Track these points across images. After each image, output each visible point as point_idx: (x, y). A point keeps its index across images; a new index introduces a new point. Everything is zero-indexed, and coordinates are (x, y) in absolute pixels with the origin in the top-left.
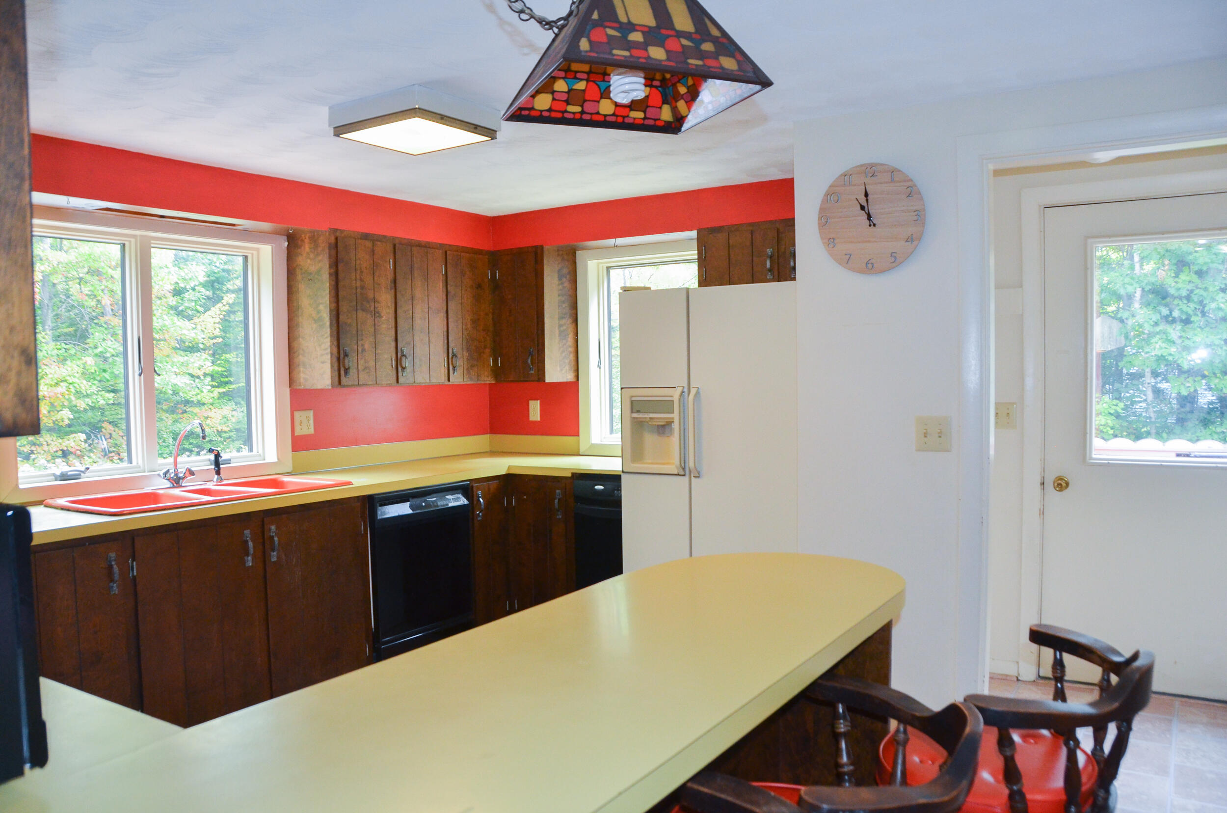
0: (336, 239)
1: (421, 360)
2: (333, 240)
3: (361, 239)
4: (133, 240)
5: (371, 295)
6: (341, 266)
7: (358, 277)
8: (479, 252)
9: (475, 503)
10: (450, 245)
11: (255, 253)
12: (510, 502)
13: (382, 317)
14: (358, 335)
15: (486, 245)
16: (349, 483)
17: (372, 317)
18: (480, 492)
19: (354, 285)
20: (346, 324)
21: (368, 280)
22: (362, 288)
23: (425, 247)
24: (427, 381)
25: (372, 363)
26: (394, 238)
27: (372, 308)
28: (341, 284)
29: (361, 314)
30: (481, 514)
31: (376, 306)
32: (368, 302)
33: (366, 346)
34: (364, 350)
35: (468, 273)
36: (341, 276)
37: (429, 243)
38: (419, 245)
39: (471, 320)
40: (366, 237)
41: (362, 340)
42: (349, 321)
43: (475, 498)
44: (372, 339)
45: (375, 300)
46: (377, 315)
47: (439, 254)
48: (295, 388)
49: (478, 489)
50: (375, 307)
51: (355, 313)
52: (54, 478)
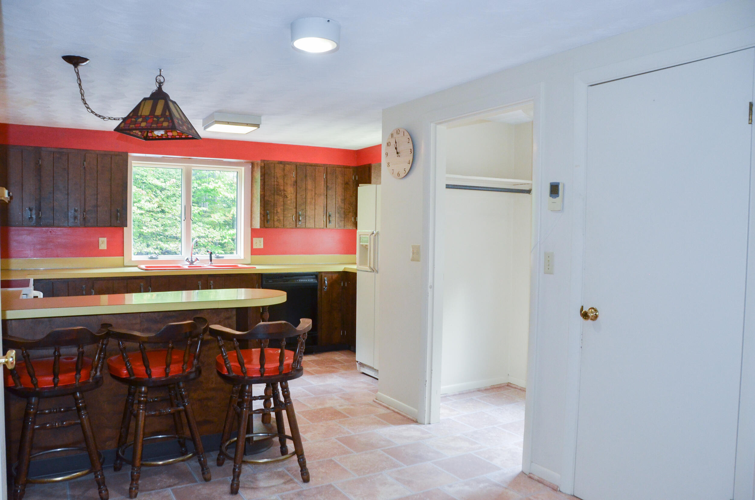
0: (264, 164)
1: (309, 217)
2: (263, 164)
3: (278, 164)
4: (184, 167)
5: (282, 188)
6: (266, 176)
7: (275, 180)
8: (348, 167)
9: (323, 283)
10: (329, 165)
11: (240, 170)
12: (344, 284)
13: (288, 198)
14: (275, 206)
15: (353, 164)
16: (255, 268)
17: (283, 197)
18: (326, 278)
19: (273, 183)
20: (268, 201)
21: (281, 181)
22: (277, 185)
23: (315, 166)
24: (313, 227)
25: (282, 218)
26: (296, 163)
27: (283, 194)
28: (266, 184)
29: (276, 197)
30: (326, 288)
31: (285, 193)
32: (280, 191)
33: (279, 211)
34: (277, 212)
35: (340, 177)
36: (266, 180)
37: (317, 164)
38: (311, 165)
39: (341, 199)
40: (280, 163)
41: (277, 208)
42: (270, 200)
43: (323, 281)
44: (282, 208)
45: (284, 190)
46: (285, 197)
47: (322, 169)
48: (253, 228)
49: (325, 276)
50: (284, 193)
51: (273, 196)
52: (148, 258)
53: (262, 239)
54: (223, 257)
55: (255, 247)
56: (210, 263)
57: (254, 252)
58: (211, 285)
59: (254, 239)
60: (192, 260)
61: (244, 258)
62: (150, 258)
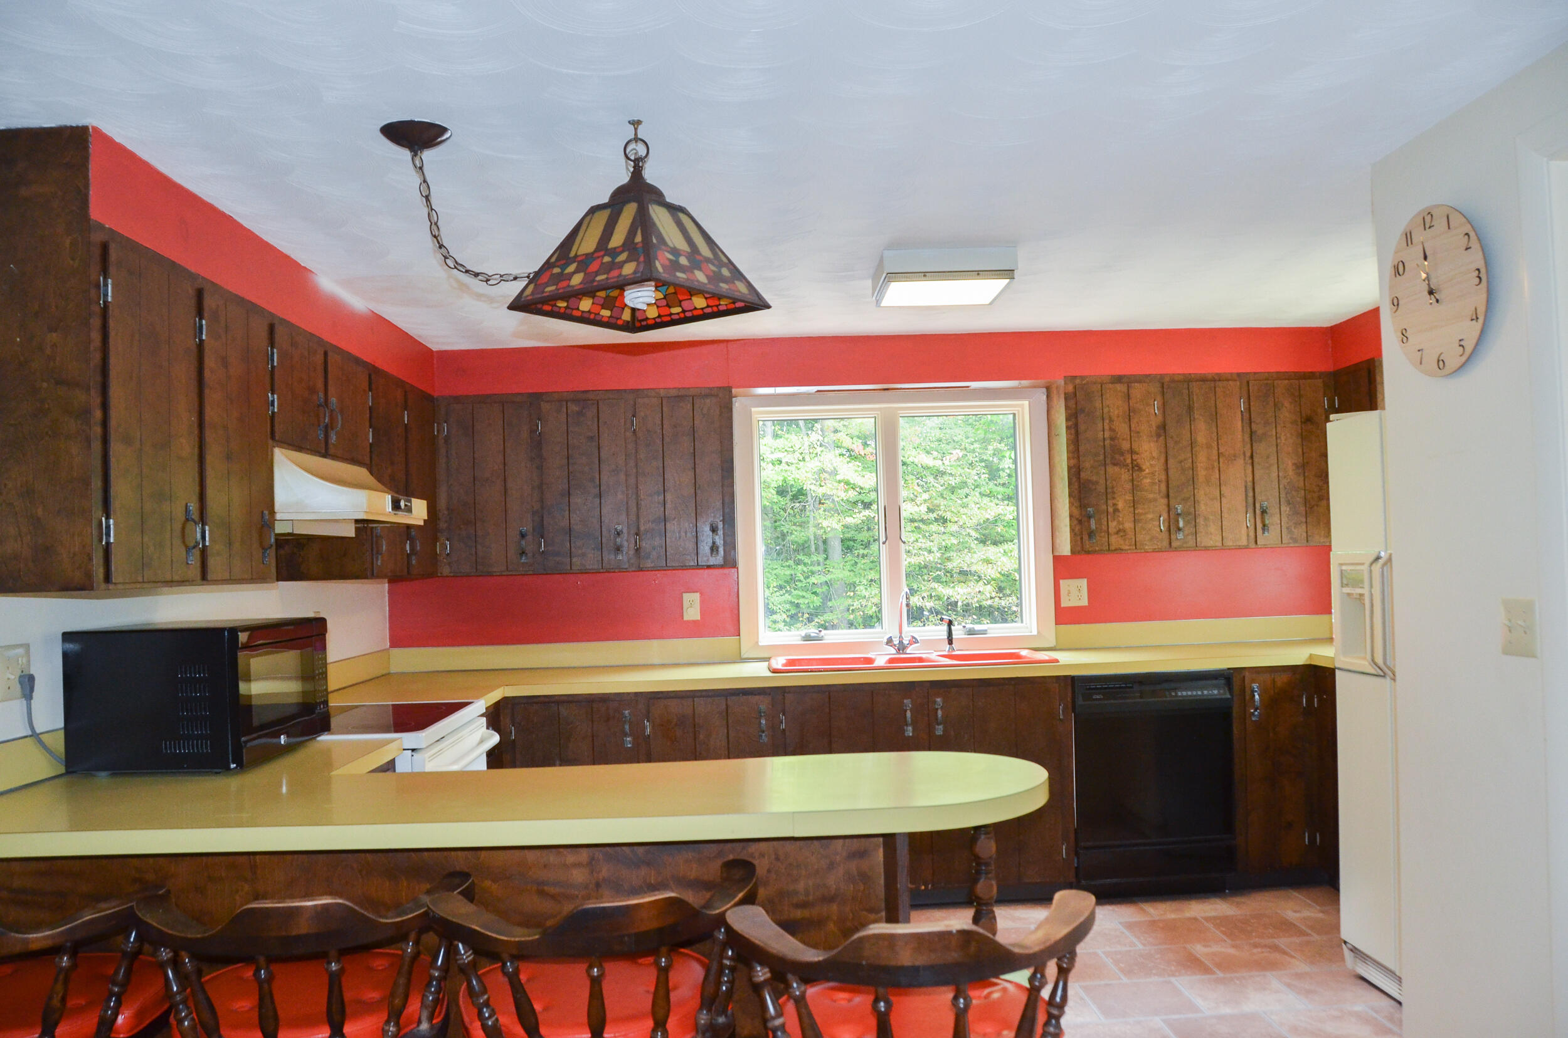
0: (1075, 388)
1: (1206, 519)
2: (1070, 388)
3: (1112, 383)
5: (1125, 445)
6: (1081, 418)
7: (1107, 427)
8: (1311, 376)
9: (1247, 698)
10: (1255, 373)
11: (1020, 409)
12: (1310, 701)
13: (1144, 471)
14: (1109, 493)
15: (1324, 366)
16: (1057, 661)
17: (1129, 471)
18: (1255, 686)
19: (1100, 435)
20: (1090, 481)
21: (1122, 428)
22: (1112, 439)
23: (1214, 380)
24: (1217, 544)
25: (1128, 525)
26: (1162, 376)
27: (1129, 461)
28: (1081, 437)
29: (1111, 469)
30: (1256, 713)
31: (1134, 458)
32: (1122, 454)
33: (1120, 505)
34: (1116, 510)
35: (1287, 404)
36: (1082, 427)
37: (1218, 374)
38: (1203, 379)
39: (1294, 464)
40: (1119, 379)
41: (1114, 498)
42: (1094, 478)
43: (1248, 692)
44: (1129, 497)
45: (1132, 452)
46: (1136, 468)
47: (1234, 386)
48: (1056, 554)
49: (1253, 681)
50: (1132, 459)
51: (1103, 468)
52: (800, 638)
53: (1084, 583)
54: (986, 630)
55: (1065, 603)
56: (947, 649)
57: (1064, 616)
58: (937, 709)
59: (1063, 583)
60: (901, 642)
61: (1038, 632)
62: (803, 637)
